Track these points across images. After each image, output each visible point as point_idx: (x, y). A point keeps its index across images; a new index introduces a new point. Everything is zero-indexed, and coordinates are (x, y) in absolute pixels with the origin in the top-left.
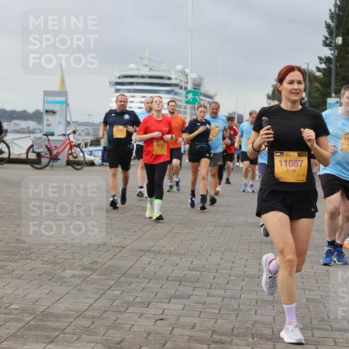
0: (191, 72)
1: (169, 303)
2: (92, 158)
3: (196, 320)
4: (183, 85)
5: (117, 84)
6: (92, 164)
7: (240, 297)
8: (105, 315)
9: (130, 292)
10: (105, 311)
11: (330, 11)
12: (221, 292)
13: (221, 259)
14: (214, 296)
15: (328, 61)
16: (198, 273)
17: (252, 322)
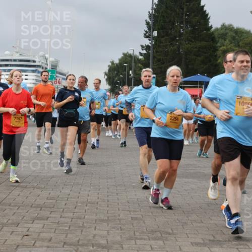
0: (50, 57)
1: (32, 223)
3: (52, 235)
4: (44, 65)
7: (84, 218)
9: (4, 216)
11: (149, 12)
12: (71, 215)
13: (71, 191)
14: (65, 218)
15: (147, 48)
16: (54, 201)
17: (92, 235)
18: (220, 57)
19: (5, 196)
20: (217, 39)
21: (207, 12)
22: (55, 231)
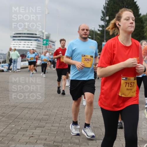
0: (45, 32)
1: (35, 129)
2: (3, 68)
3: (47, 137)
4: (42, 37)
5: (14, 37)
6: (3, 71)
7: (66, 126)
8: (8, 135)
9: (19, 125)
10: (8, 134)
11: (104, 5)
12: (58, 125)
13: (58, 111)
14: (55, 126)
15: (103, 27)
16: (48, 117)
17: (71, 137)
18: (145, 32)
19: (19, 114)
20: (144, 22)
21: (138, 6)
22: (48, 135)
